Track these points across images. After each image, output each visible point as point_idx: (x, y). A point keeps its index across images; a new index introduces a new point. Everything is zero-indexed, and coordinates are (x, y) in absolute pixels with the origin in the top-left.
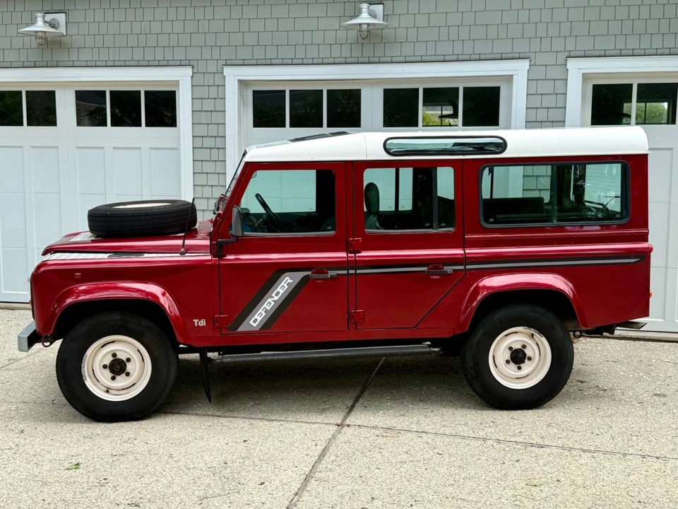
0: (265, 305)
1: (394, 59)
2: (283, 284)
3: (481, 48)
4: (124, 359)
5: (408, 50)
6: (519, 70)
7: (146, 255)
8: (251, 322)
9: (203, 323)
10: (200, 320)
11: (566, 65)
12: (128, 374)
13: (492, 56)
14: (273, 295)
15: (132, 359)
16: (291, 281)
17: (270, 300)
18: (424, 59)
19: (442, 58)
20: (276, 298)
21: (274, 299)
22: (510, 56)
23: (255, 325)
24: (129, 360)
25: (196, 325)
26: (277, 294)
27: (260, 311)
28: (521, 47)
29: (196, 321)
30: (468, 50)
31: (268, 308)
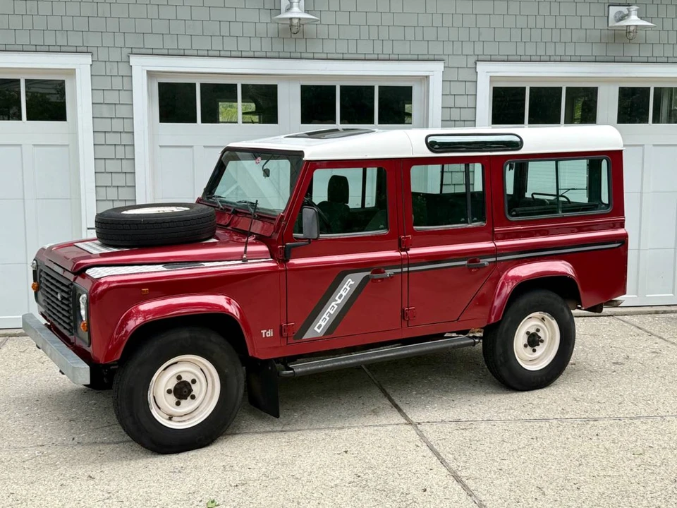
0: (329, 310)
1: (316, 56)
2: (345, 286)
3: (400, 49)
4: (190, 381)
5: (329, 47)
6: (435, 71)
7: (207, 264)
8: (316, 329)
9: (270, 333)
10: (268, 331)
11: (476, 68)
12: (193, 397)
13: (409, 57)
14: (337, 298)
15: (197, 380)
16: (353, 283)
17: (333, 304)
18: (345, 56)
19: (363, 57)
20: (339, 301)
21: (337, 303)
22: (426, 57)
23: (319, 331)
24: (194, 381)
25: (264, 336)
26: (340, 298)
27: (324, 316)
28: (436, 49)
29: (263, 332)
30: (388, 50)
31: (332, 312)
